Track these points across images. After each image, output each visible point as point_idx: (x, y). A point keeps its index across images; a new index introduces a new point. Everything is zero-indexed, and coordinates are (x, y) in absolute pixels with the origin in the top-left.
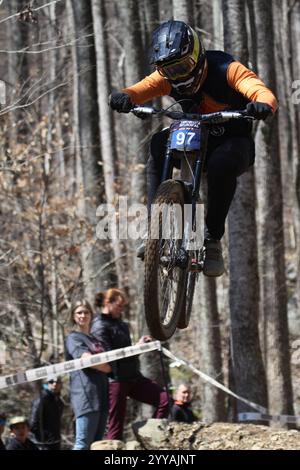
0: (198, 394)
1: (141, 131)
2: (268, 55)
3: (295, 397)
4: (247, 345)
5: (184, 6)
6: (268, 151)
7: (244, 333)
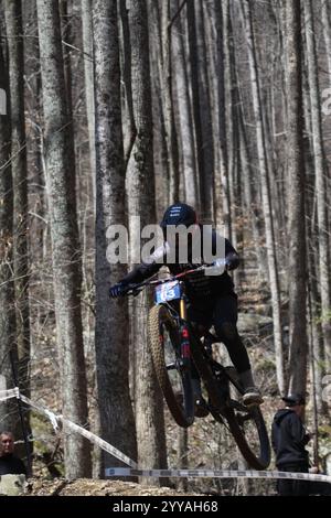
0: (61, 446)
2: (143, 74)
3: (168, 450)
4: (116, 393)
5: (49, 18)
6: (141, 179)
7: (112, 379)
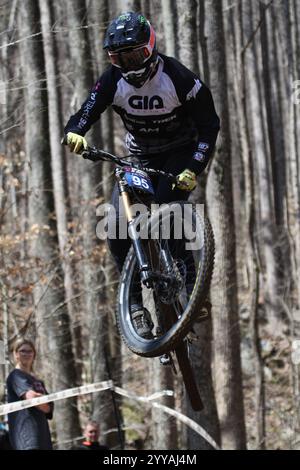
0: (150, 434)
1: (93, 171)
3: (248, 437)
4: (200, 385)
6: (221, 191)
